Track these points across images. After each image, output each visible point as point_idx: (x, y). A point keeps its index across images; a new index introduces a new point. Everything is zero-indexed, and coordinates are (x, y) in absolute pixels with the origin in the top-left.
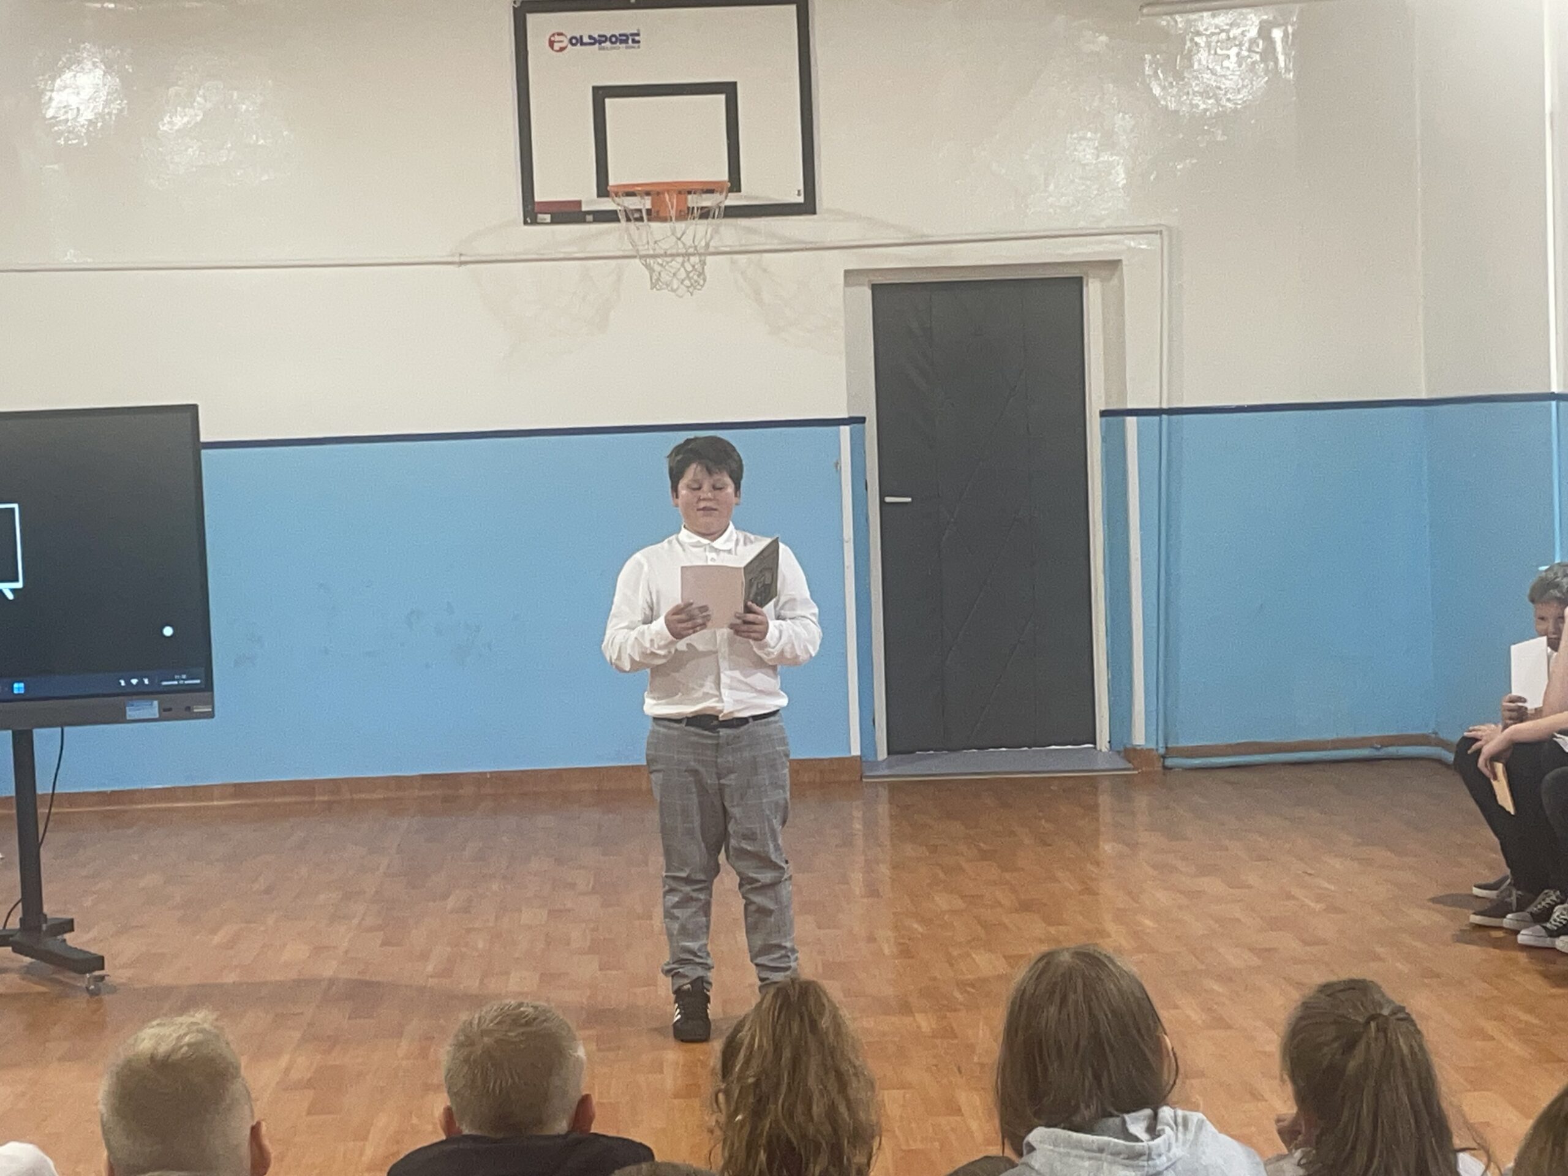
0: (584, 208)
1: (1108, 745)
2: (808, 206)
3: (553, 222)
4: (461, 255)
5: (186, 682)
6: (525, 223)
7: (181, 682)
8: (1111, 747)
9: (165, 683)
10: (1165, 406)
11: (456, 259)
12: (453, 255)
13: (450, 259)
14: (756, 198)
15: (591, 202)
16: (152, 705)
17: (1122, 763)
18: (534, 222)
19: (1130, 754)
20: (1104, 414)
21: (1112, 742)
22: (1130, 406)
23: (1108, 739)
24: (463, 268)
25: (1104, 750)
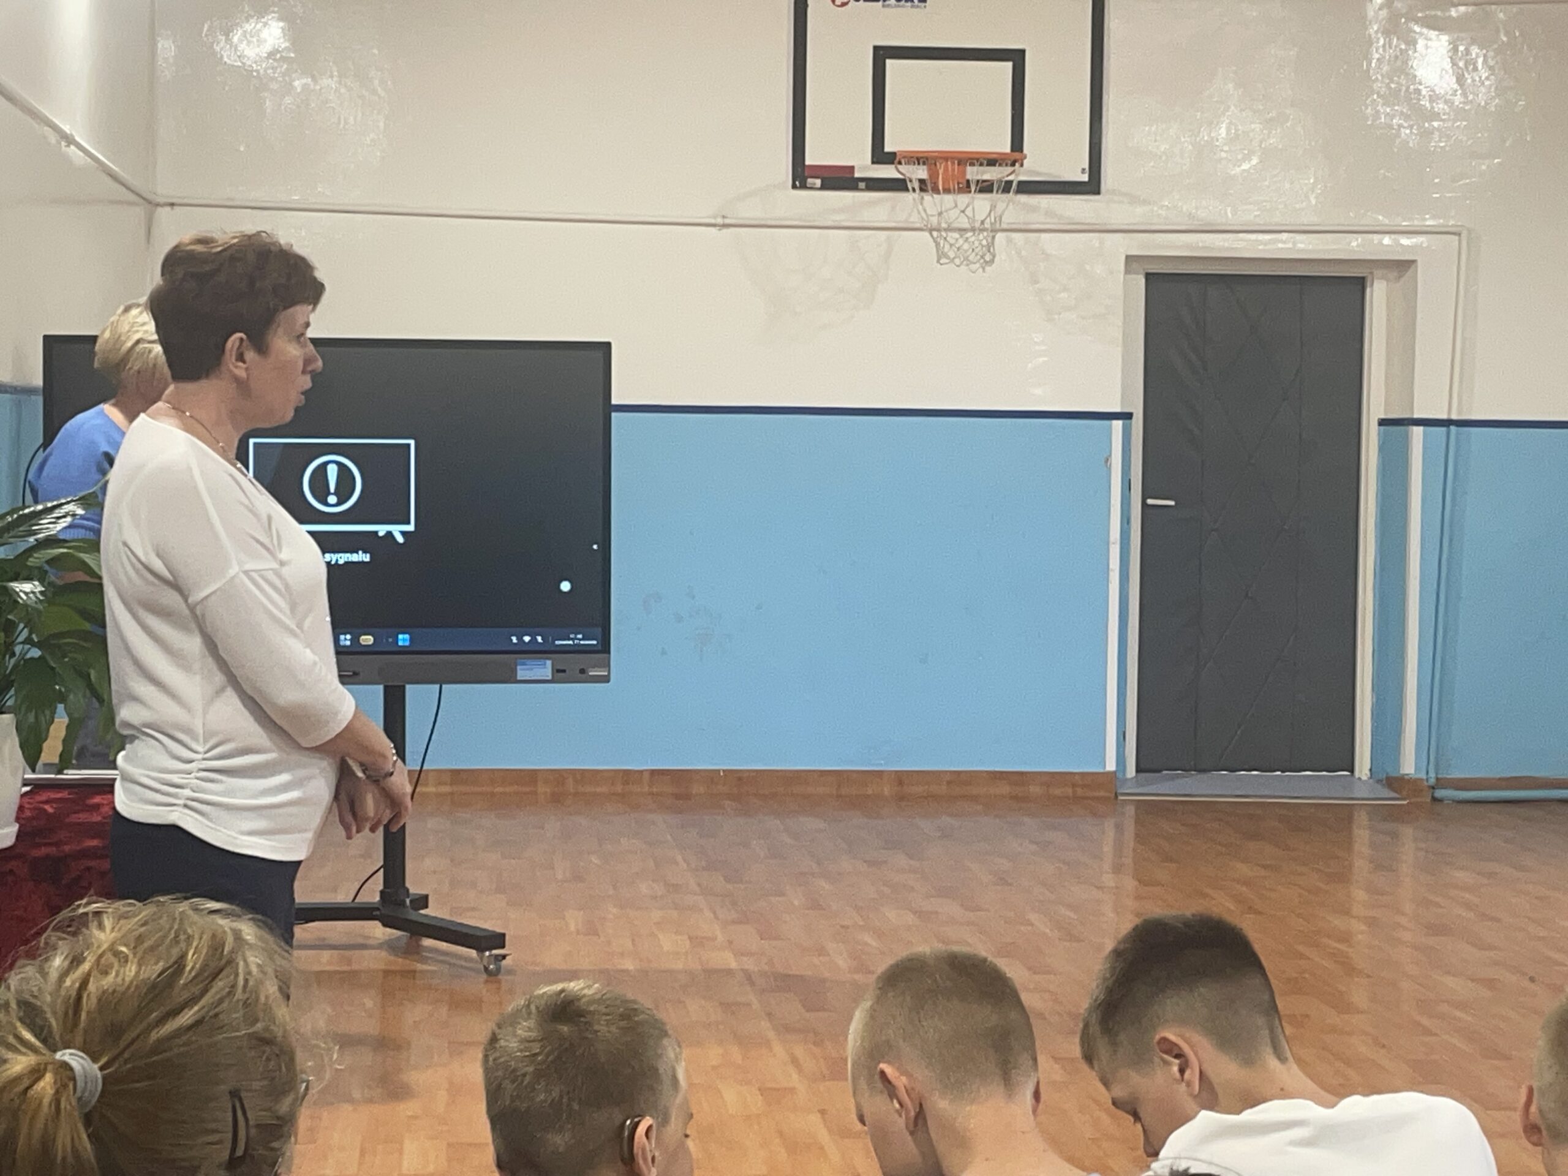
0: (857, 175)
1: (1368, 773)
2: (1092, 186)
3: (823, 187)
4: (724, 217)
5: (582, 642)
6: (794, 187)
7: (576, 641)
8: (1371, 774)
9: (557, 642)
10: (1454, 417)
11: (720, 221)
12: (715, 217)
13: (713, 221)
14: (1039, 174)
15: (864, 167)
16: (545, 664)
17: (1387, 793)
18: (804, 186)
19: (1395, 783)
20: (1382, 422)
21: (1373, 770)
22: (1416, 416)
23: (1369, 767)
24: (725, 231)
25: (1364, 778)
